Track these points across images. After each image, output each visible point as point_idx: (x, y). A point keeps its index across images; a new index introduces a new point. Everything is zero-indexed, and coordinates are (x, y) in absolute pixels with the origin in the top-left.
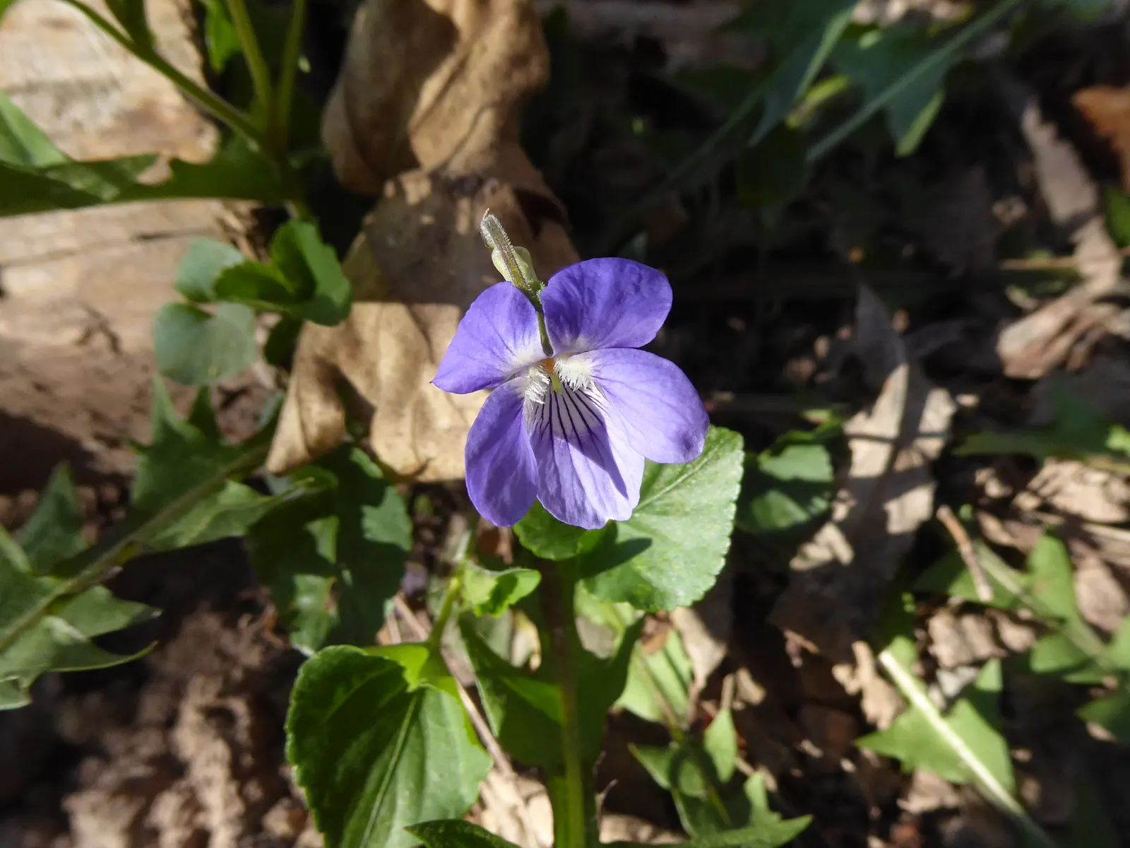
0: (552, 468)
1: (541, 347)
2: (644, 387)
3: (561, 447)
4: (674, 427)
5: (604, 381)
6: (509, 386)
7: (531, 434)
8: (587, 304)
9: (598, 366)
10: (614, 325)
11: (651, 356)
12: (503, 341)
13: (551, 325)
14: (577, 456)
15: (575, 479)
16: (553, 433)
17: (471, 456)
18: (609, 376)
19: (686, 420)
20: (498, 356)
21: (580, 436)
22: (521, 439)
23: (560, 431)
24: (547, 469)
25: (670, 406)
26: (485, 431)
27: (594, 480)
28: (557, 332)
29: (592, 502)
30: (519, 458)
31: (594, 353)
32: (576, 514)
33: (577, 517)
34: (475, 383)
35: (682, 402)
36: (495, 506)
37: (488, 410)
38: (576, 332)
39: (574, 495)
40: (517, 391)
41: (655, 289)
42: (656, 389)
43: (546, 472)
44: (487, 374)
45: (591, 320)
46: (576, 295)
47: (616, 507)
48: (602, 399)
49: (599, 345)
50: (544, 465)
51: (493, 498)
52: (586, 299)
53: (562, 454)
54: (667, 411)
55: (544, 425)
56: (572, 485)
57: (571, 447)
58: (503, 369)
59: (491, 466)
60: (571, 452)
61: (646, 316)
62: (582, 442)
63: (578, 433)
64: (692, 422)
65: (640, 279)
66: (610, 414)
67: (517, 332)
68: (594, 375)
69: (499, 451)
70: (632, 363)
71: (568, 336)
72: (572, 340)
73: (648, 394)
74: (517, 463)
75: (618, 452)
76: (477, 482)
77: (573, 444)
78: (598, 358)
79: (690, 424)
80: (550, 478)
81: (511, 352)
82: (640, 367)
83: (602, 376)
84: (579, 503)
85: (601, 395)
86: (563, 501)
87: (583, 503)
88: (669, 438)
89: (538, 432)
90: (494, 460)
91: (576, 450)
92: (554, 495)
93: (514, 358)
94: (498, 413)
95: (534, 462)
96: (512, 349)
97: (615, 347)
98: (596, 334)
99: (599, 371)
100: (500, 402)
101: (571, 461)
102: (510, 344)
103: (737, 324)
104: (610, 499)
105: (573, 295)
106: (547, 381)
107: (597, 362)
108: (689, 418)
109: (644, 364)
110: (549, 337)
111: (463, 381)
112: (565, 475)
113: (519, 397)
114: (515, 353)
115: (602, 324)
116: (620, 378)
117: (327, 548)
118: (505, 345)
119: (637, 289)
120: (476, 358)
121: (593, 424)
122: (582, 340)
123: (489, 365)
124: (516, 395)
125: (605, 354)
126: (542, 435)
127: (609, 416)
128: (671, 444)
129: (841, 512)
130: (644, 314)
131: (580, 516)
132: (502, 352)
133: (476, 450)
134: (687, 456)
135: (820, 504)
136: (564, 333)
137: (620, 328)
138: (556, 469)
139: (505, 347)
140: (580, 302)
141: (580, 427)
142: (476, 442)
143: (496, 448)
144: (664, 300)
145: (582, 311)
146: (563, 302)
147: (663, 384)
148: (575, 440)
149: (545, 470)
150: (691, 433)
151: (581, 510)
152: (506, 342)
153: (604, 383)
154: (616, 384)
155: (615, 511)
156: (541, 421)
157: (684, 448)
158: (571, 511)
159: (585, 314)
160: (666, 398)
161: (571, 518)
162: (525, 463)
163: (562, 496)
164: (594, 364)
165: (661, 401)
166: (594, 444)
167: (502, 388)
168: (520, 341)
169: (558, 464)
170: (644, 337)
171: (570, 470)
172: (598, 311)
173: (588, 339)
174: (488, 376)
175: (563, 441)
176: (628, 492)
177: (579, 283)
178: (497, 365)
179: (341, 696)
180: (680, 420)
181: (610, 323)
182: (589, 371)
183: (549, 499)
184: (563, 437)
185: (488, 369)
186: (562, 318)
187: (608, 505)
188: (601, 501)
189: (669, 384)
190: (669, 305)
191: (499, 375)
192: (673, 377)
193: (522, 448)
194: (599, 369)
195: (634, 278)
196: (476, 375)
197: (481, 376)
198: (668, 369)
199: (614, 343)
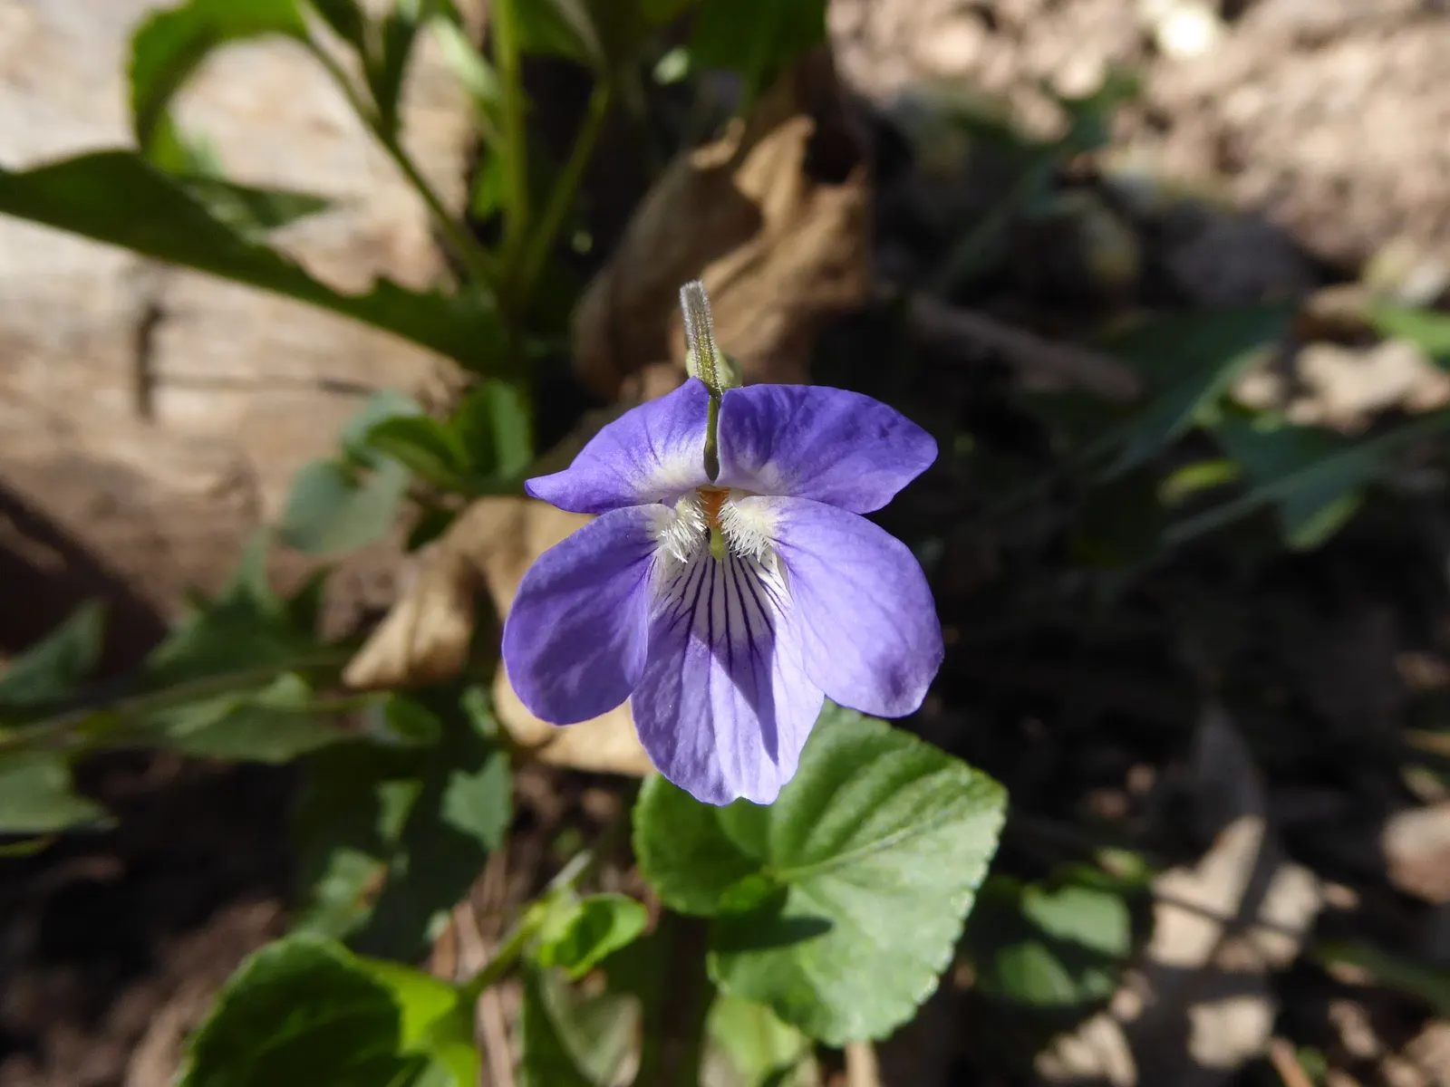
0: (674, 681)
1: (702, 458)
2: (850, 570)
3: (699, 654)
4: (880, 647)
5: (790, 550)
6: (637, 513)
7: (655, 615)
8: (797, 423)
9: (786, 522)
10: (829, 465)
11: (876, 529)
12: (649, 441)
13: (729, 427)
14: (719, 678)
15: (705, 713)
16: (693, 628)
17: (530, 588)
18: (799, 542)
19: (905, 641)
20: (634, 461)
21: (734, 645)
22: (630, 604)
23: (705, 629)
24: (664, 680)
25: (884, 609)
26: (571, 559)
27: (736, 722)
28: (735, 441)
29: (722, 761)
30: (617, 631)
31: (786, 501)
32: (689, 769)
33: (689, 775)
34: (587, 497)
35: (905, 608)
36: (546, 687)
37: (591, 536)
38: (765, 455)
39: (696, 738)
40: (649, 525)
41: (913, 443)
42: (866, 577)
43: (661, 685)
44: (611, 485)
45: (795, 445)
46: (783, 406)
47: (757, 779)
48: (782, 592)
49: (797, 489)
50: (660, 673)
51: (547, 676)
52: (800, 415)
53: (696, 667)
54: (875, 616)
55: (681, 611)
56: (698, 721)
57: (714, 659)
58: (635, 483)
59: (562, 620)
60: (712, 669)
61: (885, 467)
62: (734, 656)
63: (732, 642)
64: (913, 646)
65: (893, 424)
66: (791, 621)
67: (674, 433)
68: (776, 536)
69: (584, 603)
70: (840, 530)
71: (748, 456)
72: (754, 464)
73: (852, 582)
74: (610, 637)
75: (782, 679)
76: (527, 636)
77: (718, 656)
78: (792, 510)
79: (908, 649)
80: (664, 696)
81: (656, 457)
82: (852, 537)
83: (789, 540)
84: (700, 754)
85: (782, 584)
86: (674, 743)
87: (706, 757)
88: (869, 664)
89: (668, 618)
90: (571, 613)
91: (719, 666)
92: (662, 727)
93: (657, 469)
94: (604, 544)
95: (641, 650)
96: (658, 453)
97: (823, 501)
98: (797, 468)
99: (785, 530)
100: (615, 531)
101: (708, 682)
102: (658, 446)
103: (1033, 727)
104: (752, 762)
105: (779, 404)
106: (700, 527)
107: (787, 516)
108: (910, 637)
109: (861, 537)
110: (718, 448)
111: (571, 488)
112: (692, 700)
113: (649, 536)
114: (661, 459)
115: (811, 456)
116: (814, 548)
117: (391, 823)
118: (651, 446)
119: (884, 434)
120: (602, 458)
121: (758, 631)
122: (771, 471)
123: (617, 473)
124: (644, 531)
125: (804, 508)
126: (674, 623)
127: (787, 623)
128: (868, 676)
129: (1128, 1004)
130: (881, 463)
131: (694, 775)
132: (642, 457)
133: (544, 583)
134: (891, 705)
135: (1097, 983)
136: (745, 447)
137: (836, 472)
138: (679, 687)
139: (649, 449)
140: (787, 417)
141: (738, 630)
142: (550, 571)
143: (580, 597)
144: (922, 459)
145: (784, 429)
146: (760, 406)
147: (881, 574)
148: (724, 651)
149: (658, 681)
150: (906, 667)
151: (700, 767)
152: (653, 442)
153: (789, 553)
154: (806, 556)
155: (754, 786)
156: (679, 602)
157: (889, 688)
158: (682, 761)
159: (788, 436)
160: (879, 597)
161: (678, 772)
162: (624, 644)
163: (675, 734)
164: (780, 519)
165: (871, 598)
166: (753, 664)
167: (625, 512)
168: (674, 444)
169: (685, 679)
170: (873, 496)
171: (702, 696)
172: (809, 438)
173: (783, 473)
174: (611, 490)
175: (705, 646)
176: (780, 754)
177: (796, 400)
178: (629, 474)
179: (294, 1025)
180: (893, 638)
181: (823, 458)
182: (771, 529)
183: (651, 730)
184: (707, 639)
185: (614, 479)
186: (747, 422)
187: (744, 770)
188: (736, 761)
189: (892, 576)
190: (925, 465)
191: (627, 493)
192: (901, 567)
193: (628, 619)
194: (786, 527)
195: (885, 421)
196: (594, 483)
197: (600, 487)
198: (897, 555)
199: (821, 493)
